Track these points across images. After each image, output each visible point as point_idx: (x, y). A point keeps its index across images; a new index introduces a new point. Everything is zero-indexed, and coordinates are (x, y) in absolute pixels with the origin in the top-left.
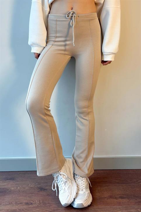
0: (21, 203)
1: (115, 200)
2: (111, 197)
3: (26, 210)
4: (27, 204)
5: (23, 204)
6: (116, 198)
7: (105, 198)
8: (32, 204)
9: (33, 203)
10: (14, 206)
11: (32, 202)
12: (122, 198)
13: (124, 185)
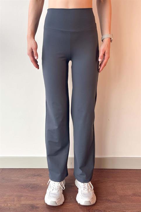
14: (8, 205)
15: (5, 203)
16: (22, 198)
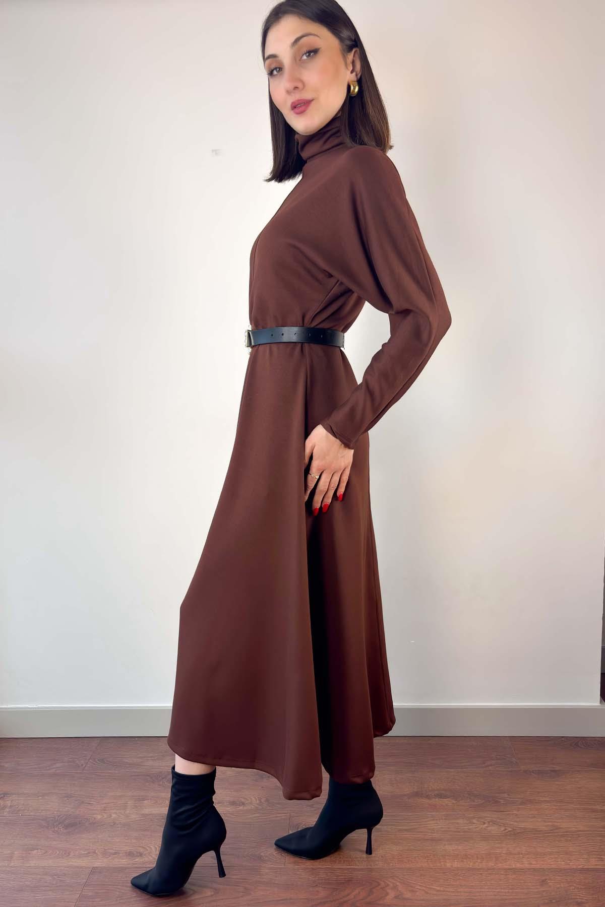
14: (111, 816)
15: (105, 813)
16: (146, 802)
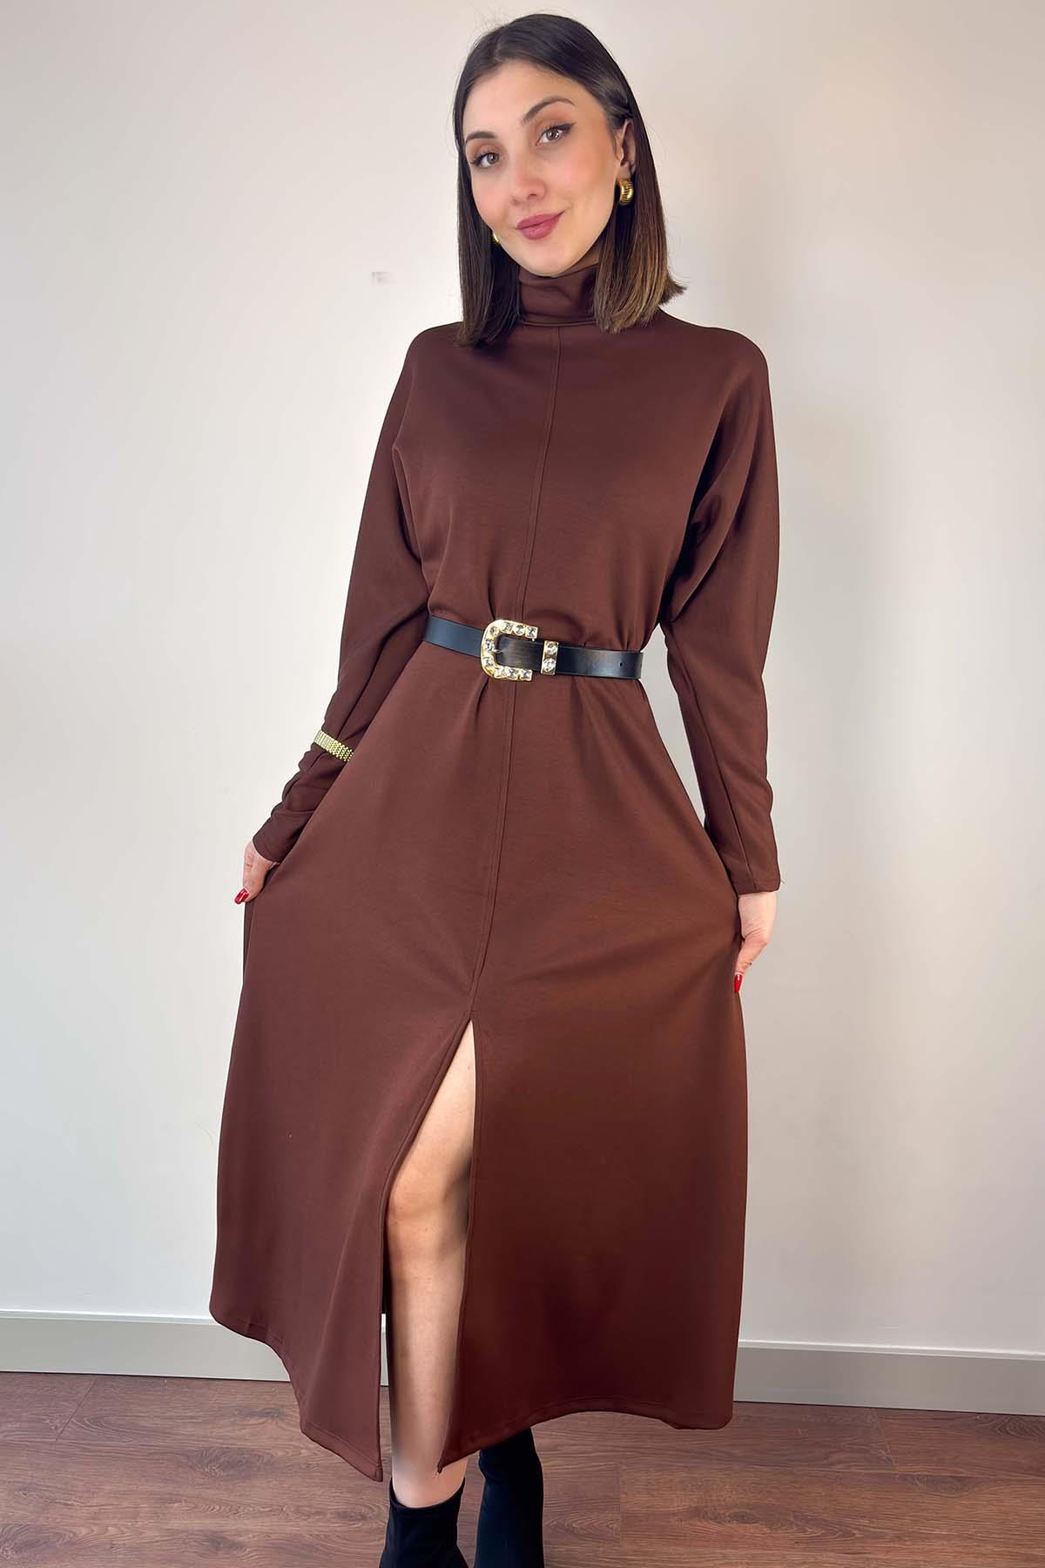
0: (318, 1513)
1: (714, 1527)
2: (697, 1513)
3: (340, 1541)
4: (344, 1516)
5: (329, 1516)
6: (717, 1519)
7: (674, 1514)
8: (363, 1518)
9: (370, 1515)
10: (290, 1521)
11: (364, 1510)
12: (741, 1518)
13: (765, 1469)
15: (95, 1524)
